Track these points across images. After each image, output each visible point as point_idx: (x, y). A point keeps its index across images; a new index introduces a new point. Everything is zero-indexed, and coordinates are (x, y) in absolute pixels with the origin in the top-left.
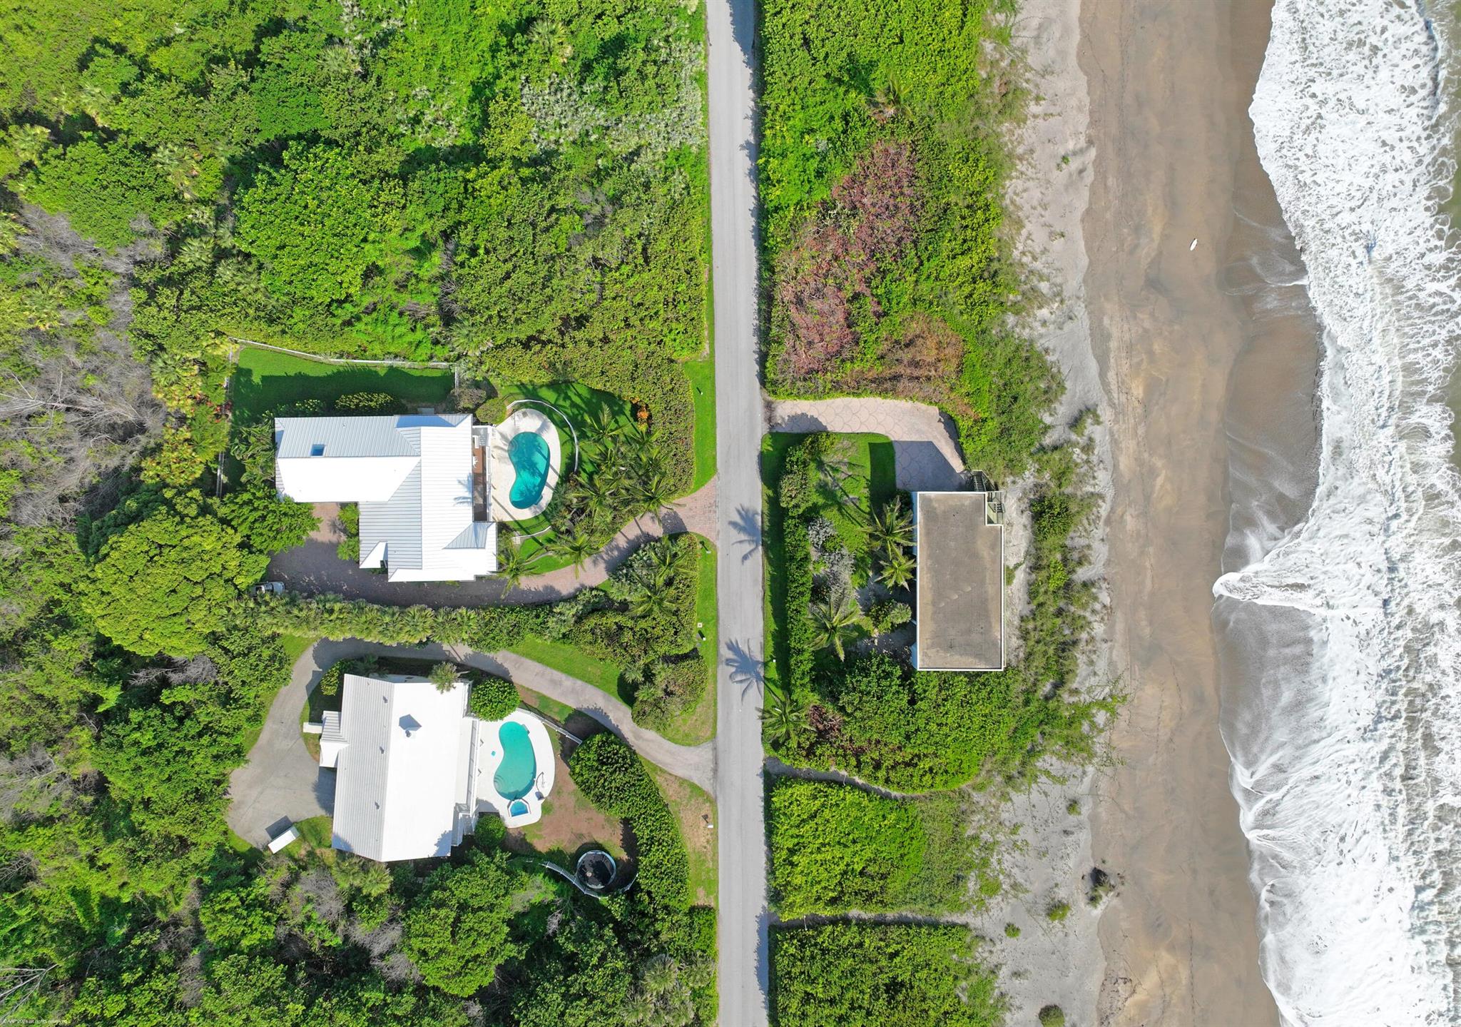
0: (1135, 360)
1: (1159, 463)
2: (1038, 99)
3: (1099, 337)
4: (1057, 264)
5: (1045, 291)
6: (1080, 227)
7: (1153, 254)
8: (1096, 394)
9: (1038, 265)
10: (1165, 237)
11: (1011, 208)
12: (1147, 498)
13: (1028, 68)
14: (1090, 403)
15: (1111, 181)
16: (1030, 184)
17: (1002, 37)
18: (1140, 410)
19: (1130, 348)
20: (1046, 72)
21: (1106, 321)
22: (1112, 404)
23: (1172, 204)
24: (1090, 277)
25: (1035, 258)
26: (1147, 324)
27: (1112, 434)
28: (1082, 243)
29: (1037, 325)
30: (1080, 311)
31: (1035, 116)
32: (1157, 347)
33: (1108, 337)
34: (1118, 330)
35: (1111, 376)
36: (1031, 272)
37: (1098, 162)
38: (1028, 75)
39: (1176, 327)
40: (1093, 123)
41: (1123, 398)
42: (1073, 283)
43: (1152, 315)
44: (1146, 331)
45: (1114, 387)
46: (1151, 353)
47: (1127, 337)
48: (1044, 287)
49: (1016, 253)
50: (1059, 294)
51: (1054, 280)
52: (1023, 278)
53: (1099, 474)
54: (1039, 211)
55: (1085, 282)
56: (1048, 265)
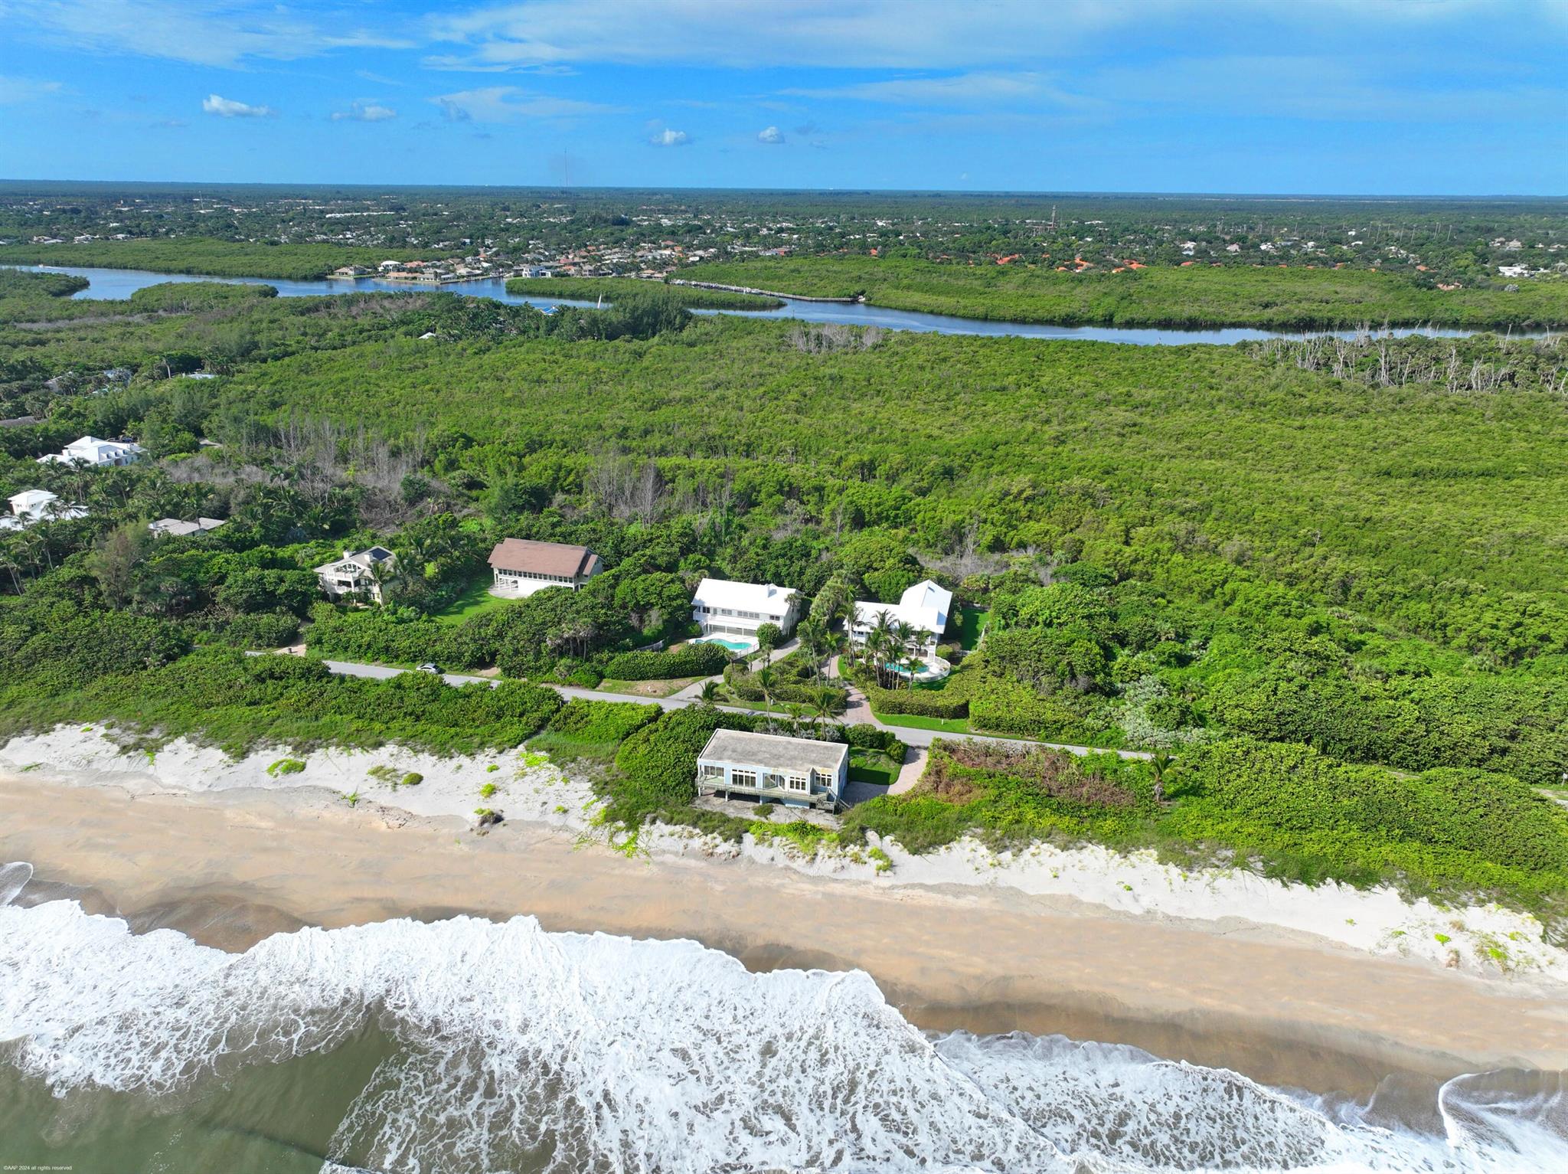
2: (1184, 876)
3: (958, 889)
4: (1027, 870)
5: (1003, 855)
6: (1065, 894)
8: (904, 875)
9: (1027, 855)
11: (1079, 845)
13: (1214, 878)
14: (898, 869)
16: (1102, 863)
17: (1242, 863)
19: (944, 909)
20: (1210, 886)
21: (973, 898)
22: (892, 887)
24: (1017, 892)
25: (1033, 855)
27: (865, 883)
28: (1048, 893)
29: (973, 845)
30: (985, 878)
31: (1166, 871)
33: (957, 896)
34: (963, 904)
35: (921, 892)
36: (1021, 850)
37: (1128, 915)
38: (1207, 875)
40: (1170, 918)
41: (898, 896)
42: (1011, 878)
45: (910, 891)
48: (1007, 855)
50: (999, 863)
51: (1013, 865)
52: (1016, 842)
53: (833, 863)
54: (1079, 865)
55: (1012, 888)
56: (1027, 863)
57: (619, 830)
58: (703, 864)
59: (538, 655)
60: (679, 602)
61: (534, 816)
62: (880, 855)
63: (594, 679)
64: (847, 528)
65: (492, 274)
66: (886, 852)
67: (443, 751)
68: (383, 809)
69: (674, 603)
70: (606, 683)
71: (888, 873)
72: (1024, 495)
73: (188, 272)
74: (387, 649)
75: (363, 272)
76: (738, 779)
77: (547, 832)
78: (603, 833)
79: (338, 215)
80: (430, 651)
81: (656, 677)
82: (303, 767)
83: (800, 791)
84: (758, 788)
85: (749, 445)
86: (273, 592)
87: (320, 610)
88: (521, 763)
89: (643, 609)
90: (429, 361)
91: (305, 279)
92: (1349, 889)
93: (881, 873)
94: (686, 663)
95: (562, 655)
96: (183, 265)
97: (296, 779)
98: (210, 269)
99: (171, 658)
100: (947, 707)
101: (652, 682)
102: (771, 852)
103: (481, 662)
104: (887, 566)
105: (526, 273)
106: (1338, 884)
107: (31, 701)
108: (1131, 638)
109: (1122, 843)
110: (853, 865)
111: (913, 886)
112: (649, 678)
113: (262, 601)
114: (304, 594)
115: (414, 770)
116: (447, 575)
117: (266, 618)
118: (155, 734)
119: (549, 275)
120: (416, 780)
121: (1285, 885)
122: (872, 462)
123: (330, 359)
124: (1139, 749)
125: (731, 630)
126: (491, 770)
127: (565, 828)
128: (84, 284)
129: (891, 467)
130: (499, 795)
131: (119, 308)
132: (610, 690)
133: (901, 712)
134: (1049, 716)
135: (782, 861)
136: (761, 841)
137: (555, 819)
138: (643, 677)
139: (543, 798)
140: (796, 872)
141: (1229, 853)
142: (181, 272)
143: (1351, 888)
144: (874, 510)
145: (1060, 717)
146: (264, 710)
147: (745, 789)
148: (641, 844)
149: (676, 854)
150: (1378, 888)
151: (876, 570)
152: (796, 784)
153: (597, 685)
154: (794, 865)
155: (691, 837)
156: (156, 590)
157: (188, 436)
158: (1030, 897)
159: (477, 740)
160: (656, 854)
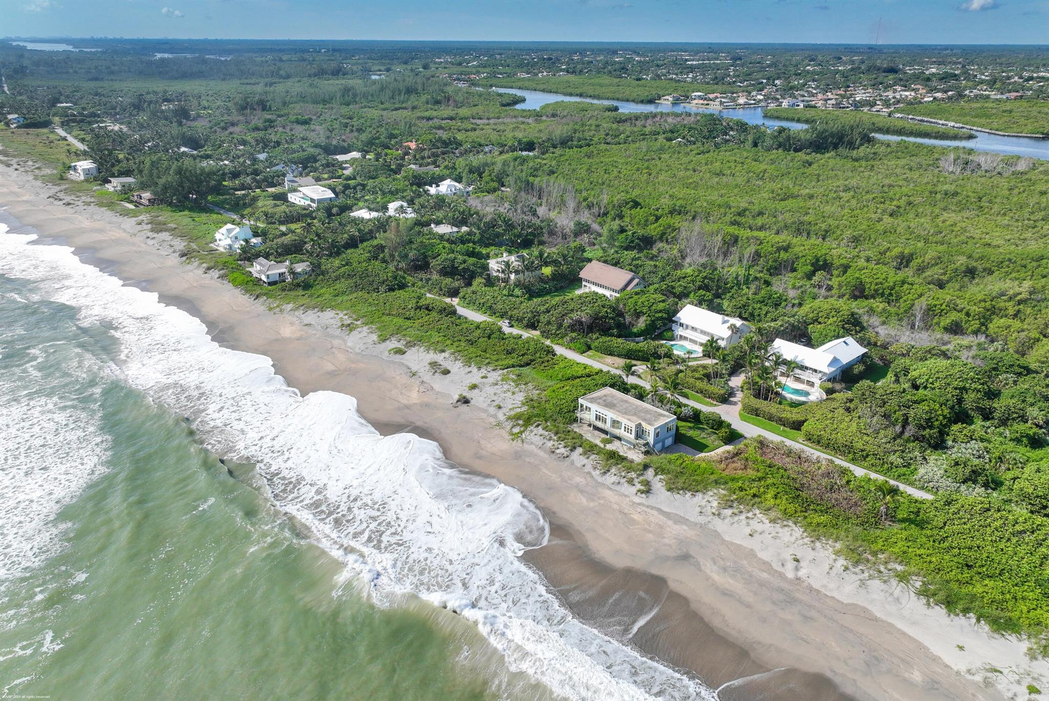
0: (653, 525)
1: (592, 504)
2: (846, 569)
3: (680, 520)
4: (735, 525)
5: (726, 511)
6: (750, 547)
7: (703, 567)
8: (652, 500)
9: (743, 517)
10: (708, 578)
11: (785, 523)
12: (582, 492)
13: (871, 577)
14: (651, 496)
15: (765, 575)
16: (793, 539)
17: (903, 578)
18: (626, 511)
19: (661, 527)
20: (863, 583)
21: (685, 527)
22: (639, 504)
23: (726, 593)
24: (717, 535)
25: (747, 518)
26: (666, 541)
27: (626, 496)
28: (738, 542)
29: (711, 499)
30: (702, 520)
31: (835, 560)
32: (650, 536)
33: (676, 523)
34: (674, 529)
35: (655, 513)
36: (741, 512)
37: (782, 576)
38: (866, 574)
39: (652, 550)
40: (811, 589)
41: (639, 510)
42: (719, 525)
43: (670, 545)
44: (663, 538)
45: (648, 510)
46: (650, 532)
47: (668, 529)
48: (729, 512)
49: (757, 511)
50: (719, 515)
51: (729, 519)
52: (741, 507)
53: (614, 479)
54: (774, 534)
55: (715, 531)
56: (739, 521)
57: (518, 425)
58: (547, 456)
59: (560, 326)
60: (660, 315)
61: (484, 406)
62: (647, 483)
63: (584, 348)
64: (847, 296)
65: (763, 104)
66: (652, 483)
67: (468, 362)
68: (423, 382)
69: (657, 315)
70: (590, 353)
71: (643, 495)
72: (1019, 297)
73: (581, 95)
74: (491, 307)
75: (678, 99)
76: (598, 418)
77: (484, 415)
78: (509, 425)
79: (695, 63)
80: (509, 313)
81: (619, 356)
82: (404, 353)
83: (629, 435)
84: (607, 426)
85: (827, 231)
86: (457, 268)
87: (478, 282)
88: (499, 378)
89: (638, 315)
90: (663, 156)
91: (642, 102)
92: (985, 627)
93: (639, 494)
94: (639, 351)
95: (573, 331)
96: (579, 91)
97: (398, 357)
98: (592, 94)
99: (392, 289)
100: (788, 419)
101: (616, 358)
102: (585, 461)
103: (532, 326)
104: (829, 322)
105: (785, 104)
106: (978, 621)
107: (327, 296)
108: (997, 415)
109: (816, 532)
110: (626, 484)
111: (652, 508)
112: (615, 355)
113: (450, 271)
114: (473, 272)
115: (449, 368)
116: (555, 277)
117: (448, 280)
118: (359, 323)
119: (802, 105)
120: (446, 372)
121: (928, 604)
122: (911, 255)
123: (606, 150)
124: (922, 488)
125: (692, 341)
126: (483, 377)
127: (495, 416)
128: (523, 100)
129: (923, 262)
130: (476, 391)
131: (525, 114)
132: (590, 357)
133: (757, 415)
134: (859, 445)
135: (589, 468)
136: (584, 453)
137: (492, 410)
138: (611, 354)
139: (495, 398)
140: (592, 477)
141: (900, 568)
142: (577, 95)
143: (987, 628)
144: (872, 288)
145: (868, 448)
146: (408, 323)
147: (600, 424)
148: (524, 436)
149: (536, 446)
150: (1013, 638)
151: (820, 323)
152: (627, 429)
153: (584, 352)
154: (593, 473)
155: (550, 439)
156: (406, 256)
157: (495, 184)
158: (723, 540)
159: (487, 361)
160: (527, 443)
